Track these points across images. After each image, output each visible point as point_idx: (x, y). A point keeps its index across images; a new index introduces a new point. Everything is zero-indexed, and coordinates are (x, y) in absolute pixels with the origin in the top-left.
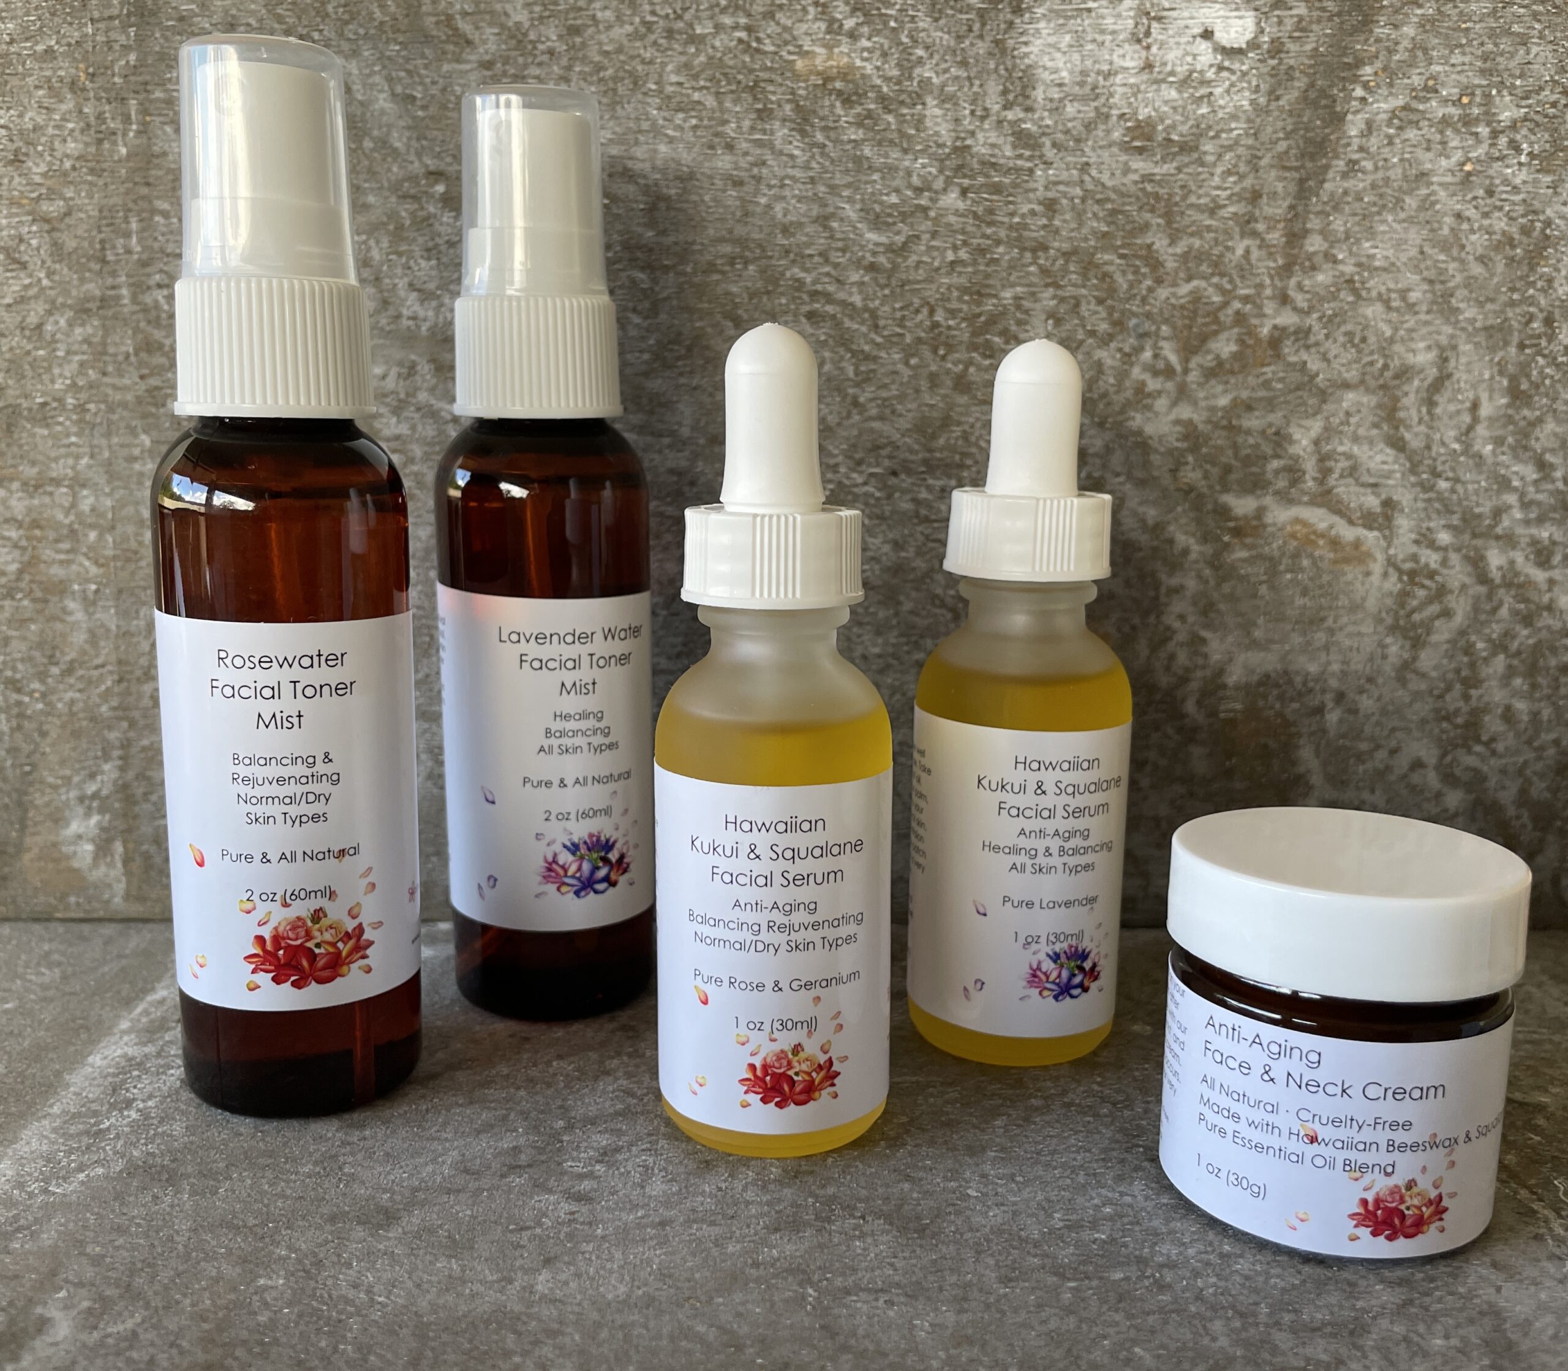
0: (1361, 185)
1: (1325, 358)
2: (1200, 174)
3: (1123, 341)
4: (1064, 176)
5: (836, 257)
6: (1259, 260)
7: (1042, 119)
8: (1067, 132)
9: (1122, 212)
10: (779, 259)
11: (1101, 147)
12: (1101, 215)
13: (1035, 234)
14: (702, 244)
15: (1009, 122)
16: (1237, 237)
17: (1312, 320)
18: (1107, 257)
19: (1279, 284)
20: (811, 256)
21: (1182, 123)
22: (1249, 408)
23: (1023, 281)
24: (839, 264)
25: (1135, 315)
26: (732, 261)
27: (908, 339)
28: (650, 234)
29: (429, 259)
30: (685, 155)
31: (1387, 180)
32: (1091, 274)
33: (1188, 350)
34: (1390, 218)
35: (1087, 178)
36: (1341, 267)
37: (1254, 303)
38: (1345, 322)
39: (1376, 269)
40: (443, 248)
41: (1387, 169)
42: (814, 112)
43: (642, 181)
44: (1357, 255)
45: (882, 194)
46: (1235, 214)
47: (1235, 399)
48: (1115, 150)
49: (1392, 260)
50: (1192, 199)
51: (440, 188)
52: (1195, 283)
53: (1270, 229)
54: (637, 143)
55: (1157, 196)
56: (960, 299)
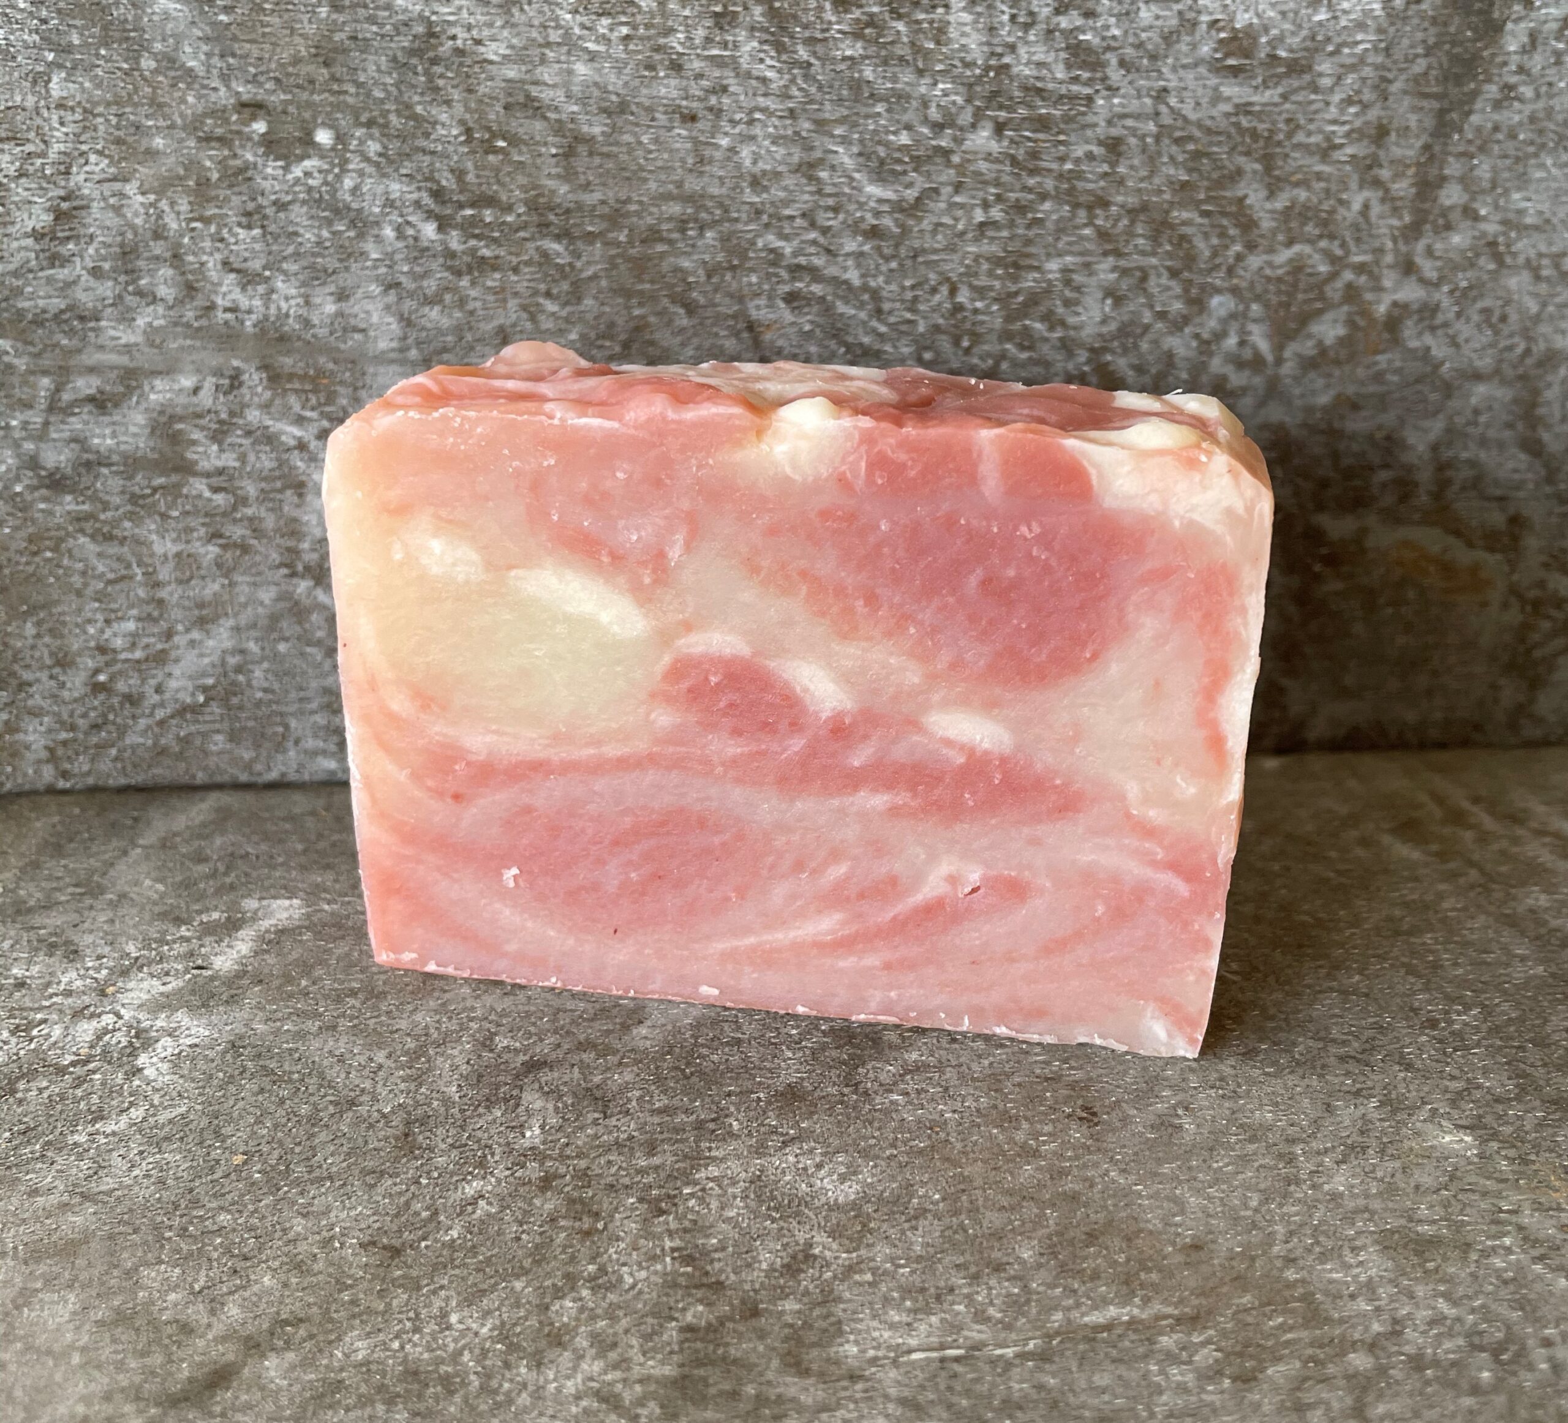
0: (1517, 118)
1: (1454, 343)
2: (1312, 102)
3: (1201, 325)
4: (1134, 106)
5: (824, 218)
6: (1381, 217)
7: (1107, 27)
8: (1140, 46)
9: (1208, 155)
10: (746, 224)
11: (1184, 67)
12: (1180, 159)
13: (1090, 186)
14: (640, 203)
15: (1062, 32)
16: (1354, 185)
17: (1442, 296)
18: (1185, 215)
19: (1403, 248)
20: (791, 218)
21: (1293, 33)
22: (1355, 407)
23: (1076, 248)
24: (829, 228)
25: (1218, 291)
26: (682, 224)
27: (921, 328)
28: (563, 189)
29: (249, 227)
30: (613, 78)
31: (1549, 112)
32: (1164, 239)
33: (1282, 335)
34: (1549, 162)
35: (1163, 109)
36: (1483, 226)
37: (1370, 274)
38: (1482, 296)
39: (1527, 227)
40: (270, 211)
41: (1551, 96)
42: (795, 17)
43: (552, 115)
44: (1506, 210)
45: (888, 132)
46: (1353, 156)
47: (1339, 395)
48: (1202, 70)
49: (1547, 215)
50: (1300, 137)
51: (260, 127)
52: (1297, 248)
53: (1397, 176)
54: (543, 60)
55: (1254, 134)
56: (990, 274)
